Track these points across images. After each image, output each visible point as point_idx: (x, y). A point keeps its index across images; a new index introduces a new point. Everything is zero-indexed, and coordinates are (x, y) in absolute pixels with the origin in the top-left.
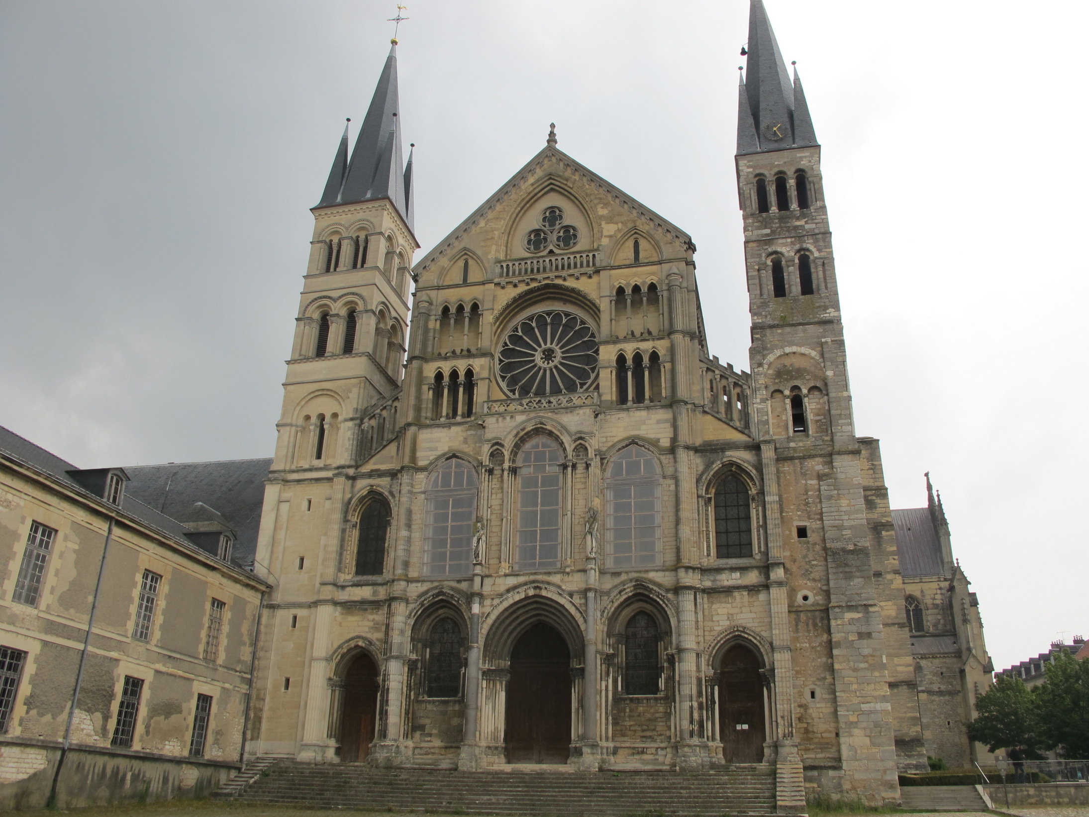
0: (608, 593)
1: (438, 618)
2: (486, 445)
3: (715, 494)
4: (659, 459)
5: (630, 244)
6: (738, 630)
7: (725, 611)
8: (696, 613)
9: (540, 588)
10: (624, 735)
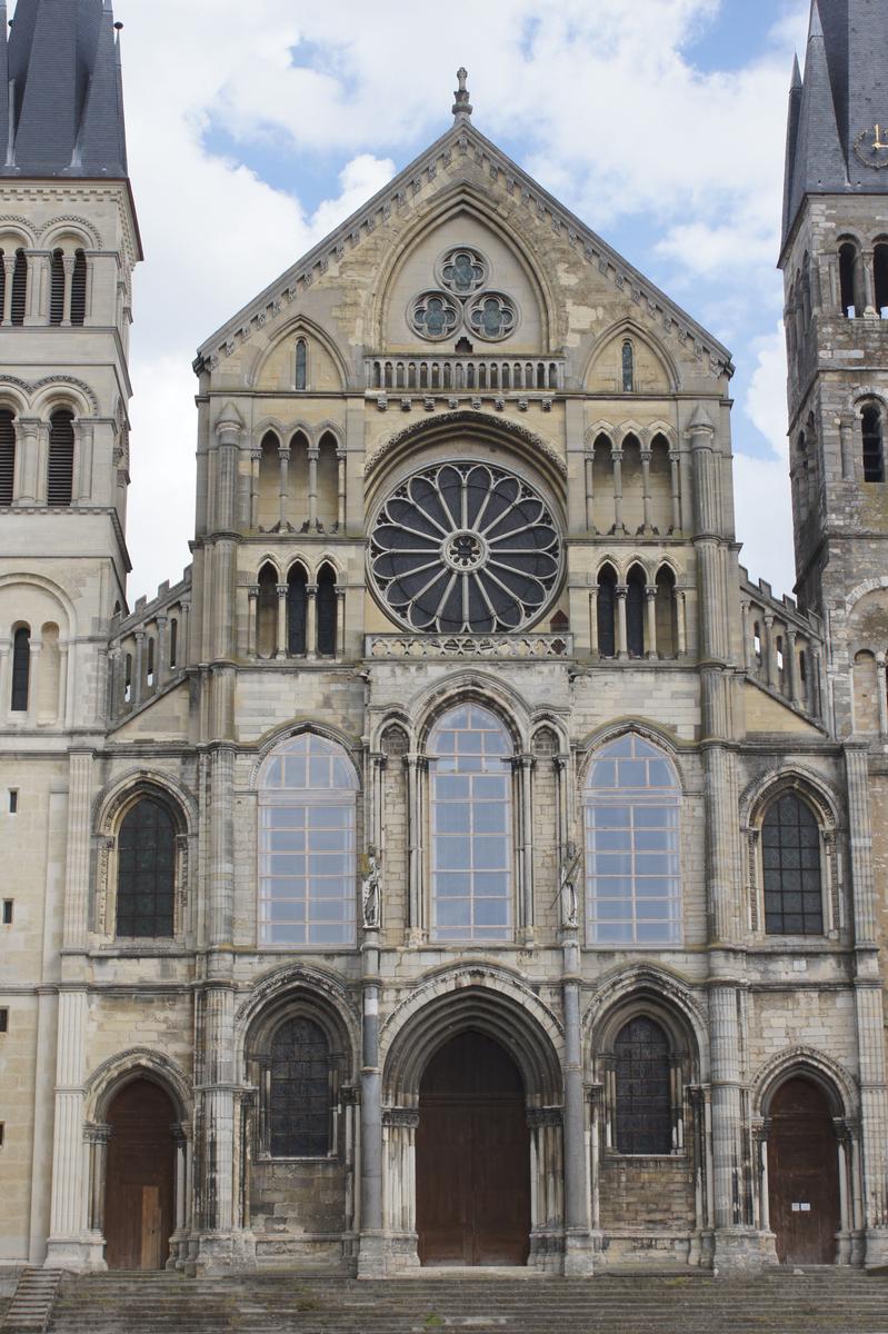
0: (593, 987)
1: (286, 1019)
2: (374, 717)
3: (764, 826)
4: (676, 762)
5: (616, 349)
6: (802, 1054)
7: (781, 1022)
8: (740, 1025)
9: (482, 975)
10: (618, 1219)
